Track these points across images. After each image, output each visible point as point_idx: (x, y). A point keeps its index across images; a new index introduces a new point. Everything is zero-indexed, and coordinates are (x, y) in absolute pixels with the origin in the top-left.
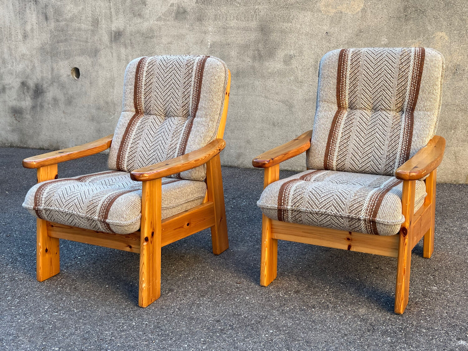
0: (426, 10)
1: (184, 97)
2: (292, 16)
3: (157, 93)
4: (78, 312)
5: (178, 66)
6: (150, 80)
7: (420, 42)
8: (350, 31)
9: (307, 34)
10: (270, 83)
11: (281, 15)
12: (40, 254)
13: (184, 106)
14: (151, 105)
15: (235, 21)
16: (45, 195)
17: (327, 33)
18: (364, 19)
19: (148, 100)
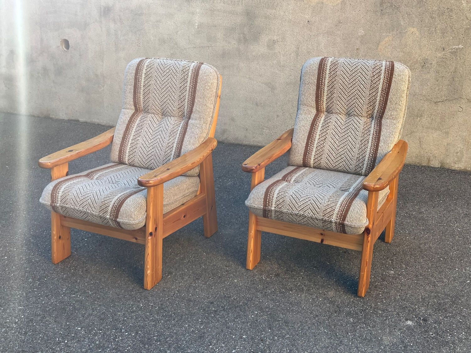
0: (400, 6)
1: (180, 100)
2: (276, 3)
3: (155, 94)
4: (93, 294)
5: (175, 71)
6: (148, 82)
7: (394, 35)
8: (330, 21)
9: (290, 21)
10: (254, 65)
12: (54, 241)
13: (180, 108)
14: (149, 105)
15: (222, 4)
16: (60, 194)
17: (308, 21)
18: (344, 11)
19: (146, 100)
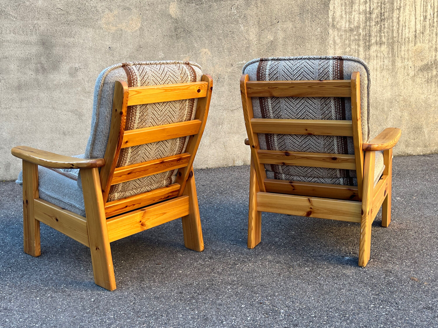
0: (192, 31)
8: (131, 46)
9: (90, 49)
10: (56, 94)
11: (62, 30)
15: (12, 35)
17: (110, 48)
18: (143, 37)
